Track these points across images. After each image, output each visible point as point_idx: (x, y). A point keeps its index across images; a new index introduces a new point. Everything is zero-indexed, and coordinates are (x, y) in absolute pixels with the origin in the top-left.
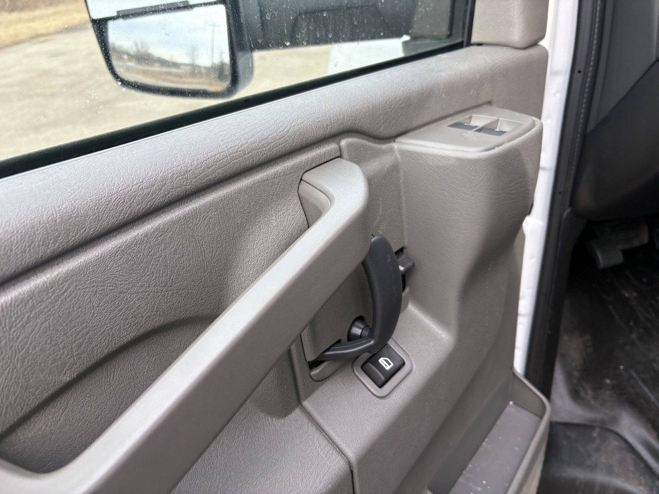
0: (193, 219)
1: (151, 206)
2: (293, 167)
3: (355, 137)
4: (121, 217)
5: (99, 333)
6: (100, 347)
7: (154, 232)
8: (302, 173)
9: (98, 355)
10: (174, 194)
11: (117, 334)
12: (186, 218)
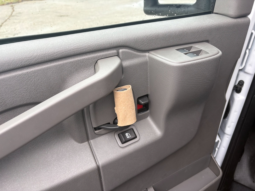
0: (46, 70)
1: (29, 64)
2: (93, 57)
3: (127, 49)
4: (18, 66)
5: (8, 100)
6: (9, 105)
7: (30, 72)
8: (97, 60)
9: (8, 107)
10: (39, 61)
11: (15, 102)
12: (44, 69)
